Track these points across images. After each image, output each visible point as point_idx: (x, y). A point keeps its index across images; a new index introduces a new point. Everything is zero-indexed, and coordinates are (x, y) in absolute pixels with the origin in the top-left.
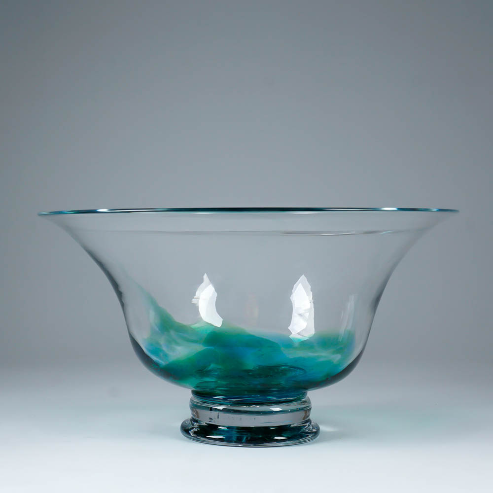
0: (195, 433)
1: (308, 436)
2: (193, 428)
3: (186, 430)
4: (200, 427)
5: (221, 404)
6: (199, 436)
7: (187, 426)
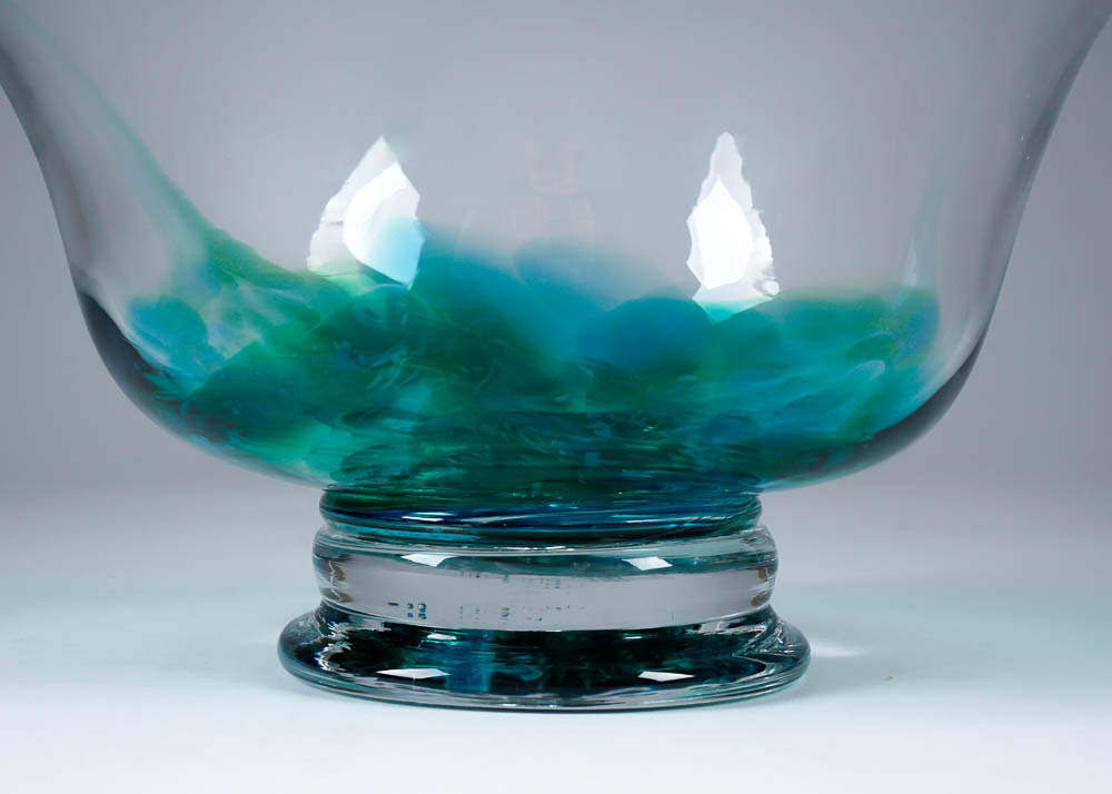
0: (334, 658)
1: (762, 668)
2: (325, 643)
3: (300, 652)
4: (353, 637)
5: (433, 543)
6: (349, 671)
7: (303, 638)
